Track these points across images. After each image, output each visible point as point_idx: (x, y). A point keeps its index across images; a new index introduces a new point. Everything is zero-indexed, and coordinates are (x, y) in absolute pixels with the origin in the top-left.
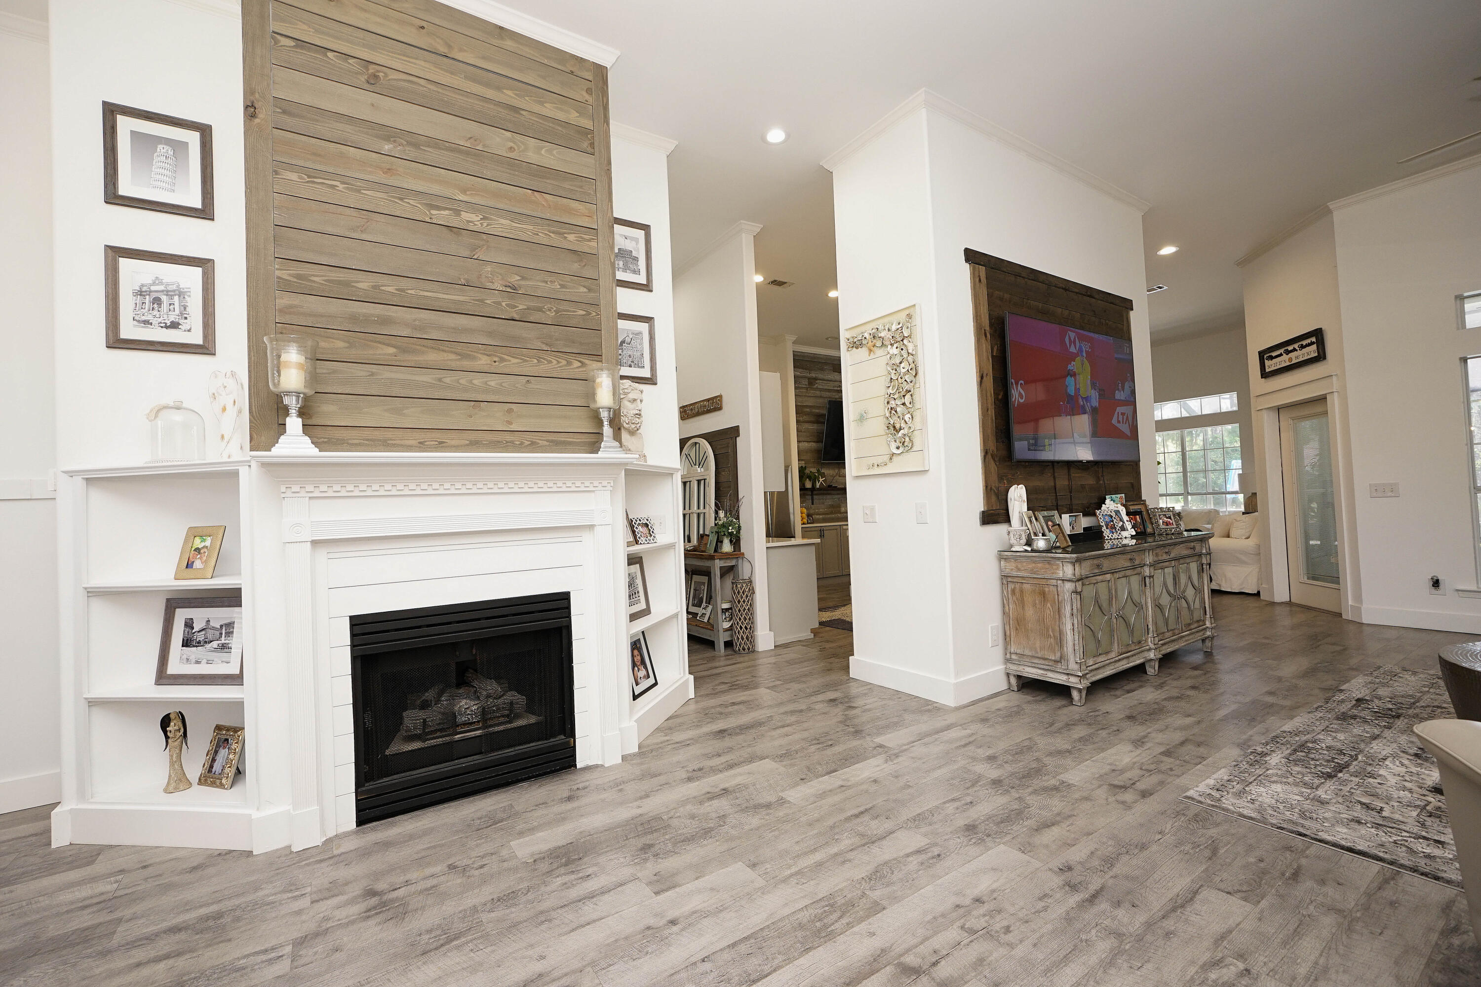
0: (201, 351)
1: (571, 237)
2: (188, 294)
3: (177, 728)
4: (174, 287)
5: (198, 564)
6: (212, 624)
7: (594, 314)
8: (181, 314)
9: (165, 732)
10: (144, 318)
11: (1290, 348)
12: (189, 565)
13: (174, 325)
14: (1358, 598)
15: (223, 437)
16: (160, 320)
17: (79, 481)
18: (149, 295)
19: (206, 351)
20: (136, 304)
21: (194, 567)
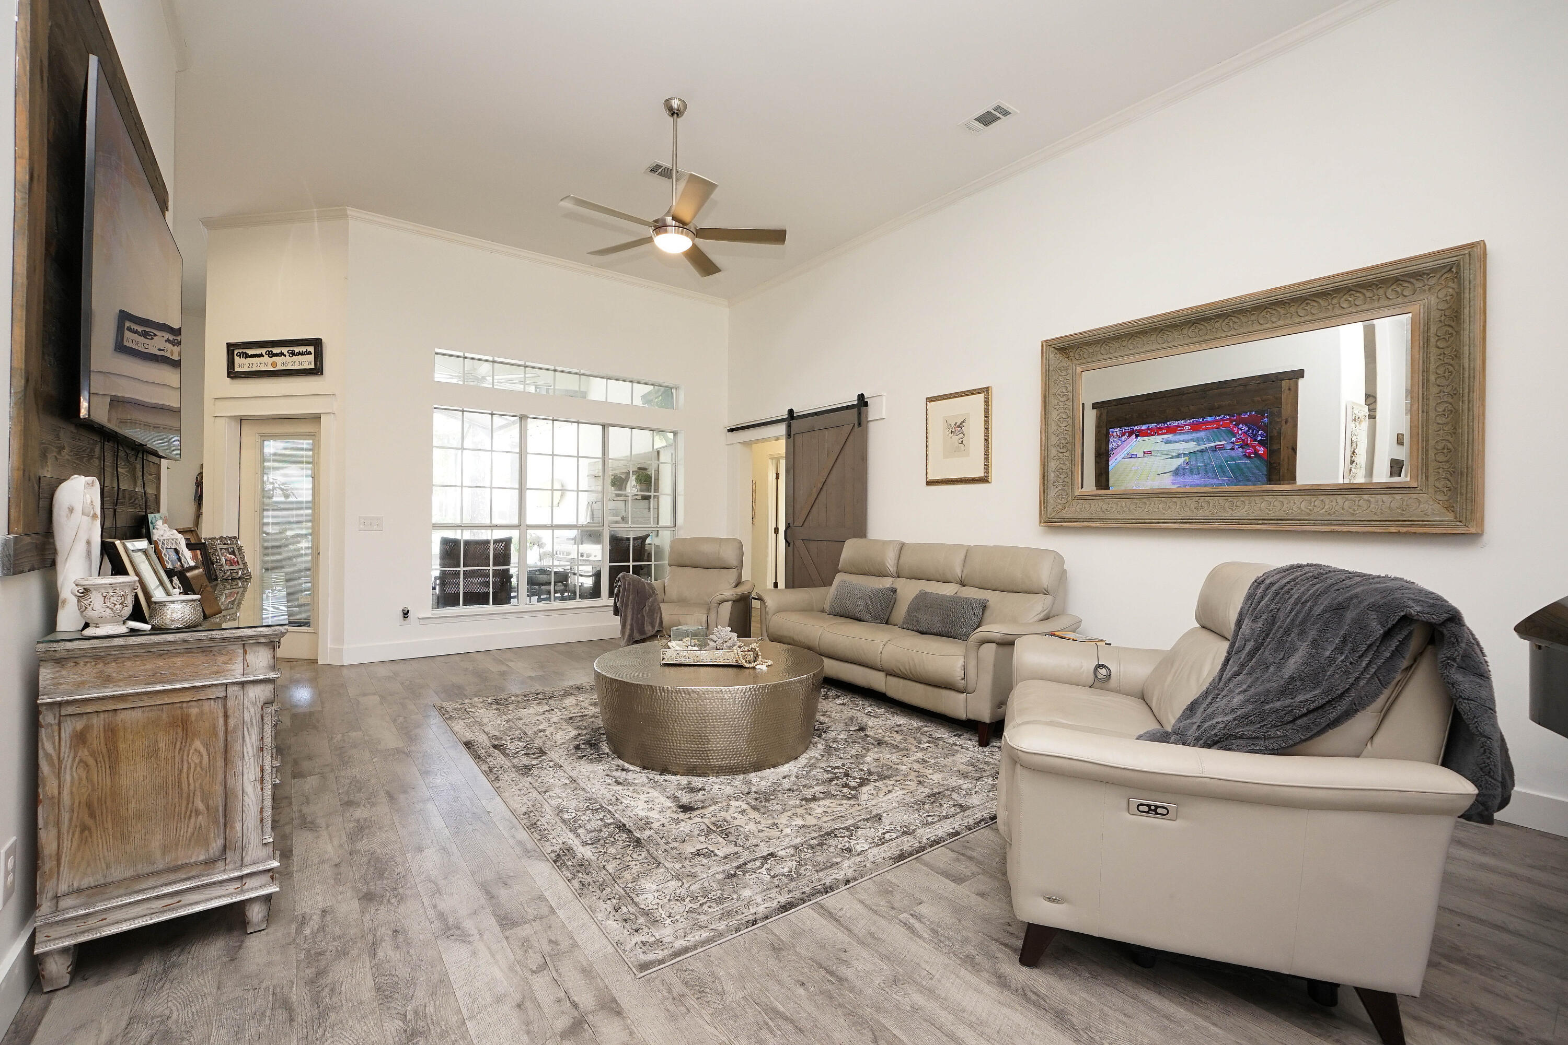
11: (276, 350)
14: (340, 639)
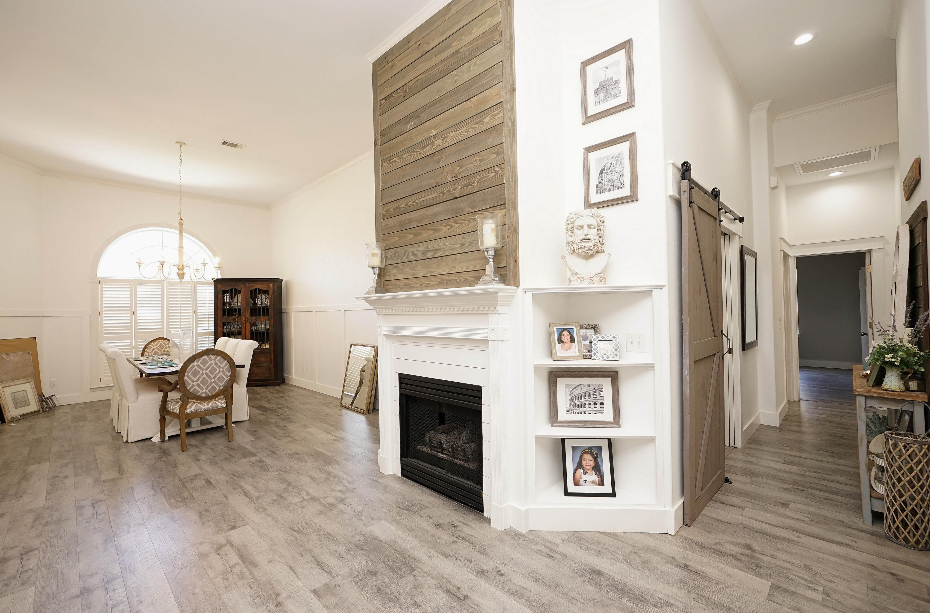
1: (487, 120)
7: (501, 172)
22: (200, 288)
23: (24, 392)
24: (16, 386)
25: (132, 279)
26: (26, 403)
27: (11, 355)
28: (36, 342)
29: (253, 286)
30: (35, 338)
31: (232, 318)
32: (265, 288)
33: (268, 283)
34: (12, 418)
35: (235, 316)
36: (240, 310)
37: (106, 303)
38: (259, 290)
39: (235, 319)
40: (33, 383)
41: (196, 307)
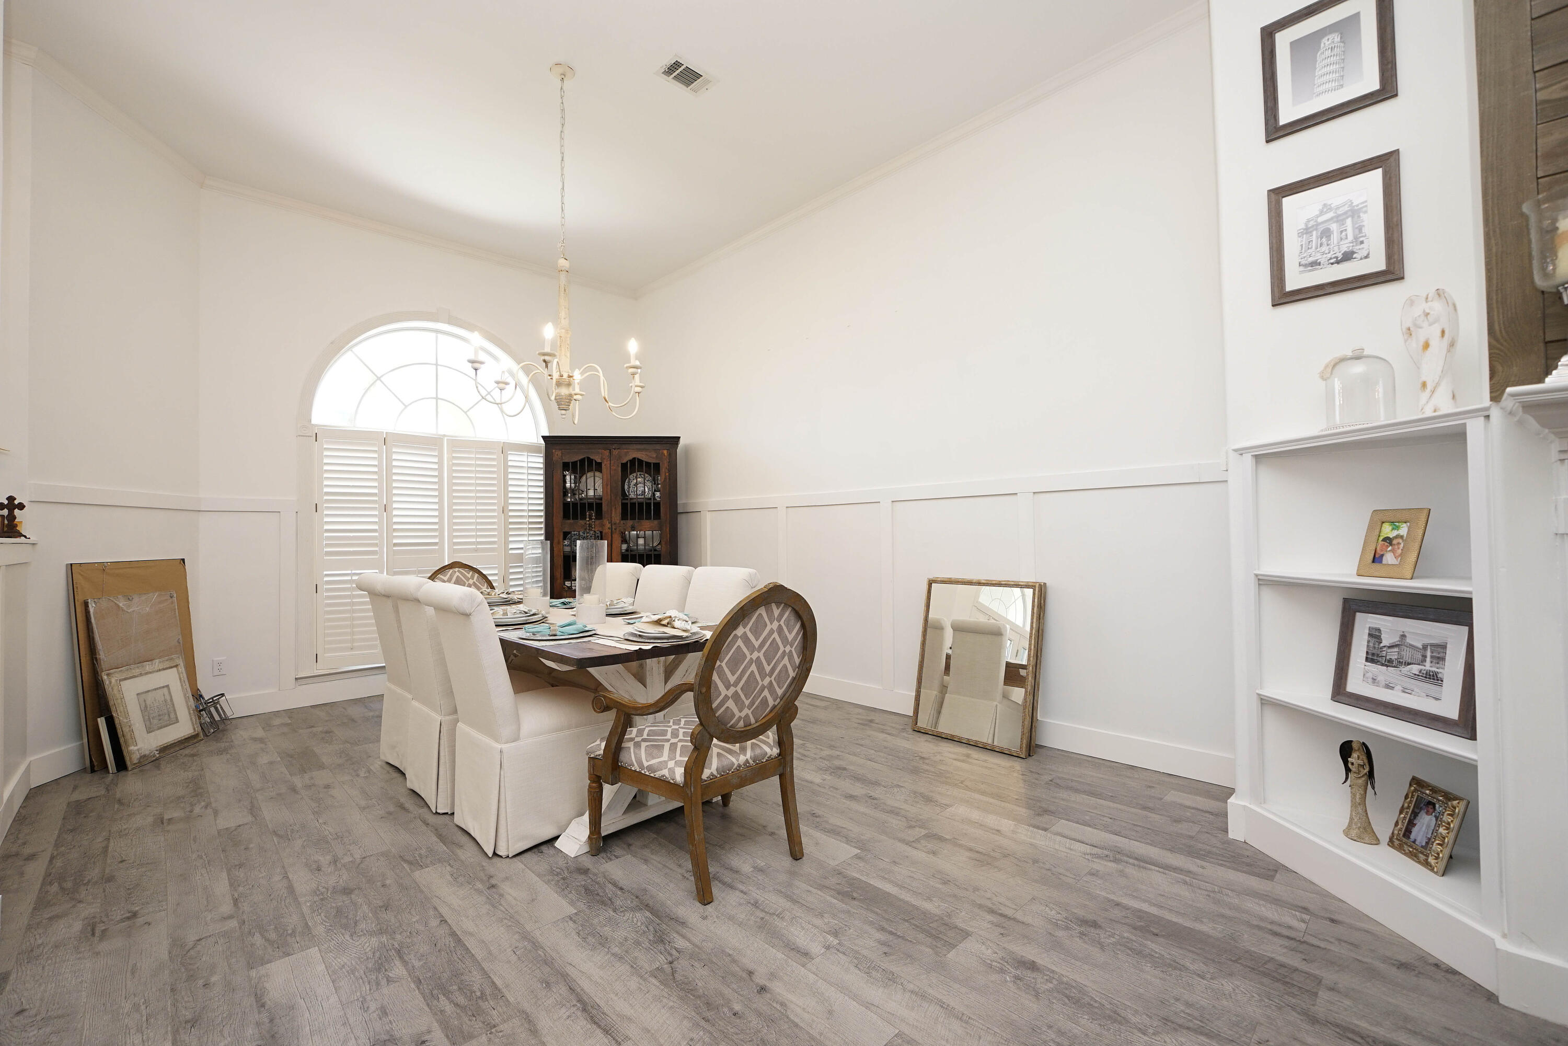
0: (1383, 279)
2: (1364, 209)
3: (1361, 762)
4: (1346, 208)
5: (1389, 558)
6: (1409, 640)
8: (1356, 238)
9: (1346, 763)
10: (1311, 260)
12: (1377, 559)
13: (1348, 257)
15: (1424, 385)
16: (1329, 256)
17: (1248, 458)
18: (1316, 229)
19: (1391, 277)
20: (1302, 245)
21: (1384, 562)
22: (515, 459)
23: (165, 690)
24: (150, 675)
25: (383, 432)
26: (168, 718)
27: (136, 599)
28: (185, 569)
29: (626, 454)
30: (183, 560)
31: (582, 522)
32: (653, 458)
33: (658, 447)
34: (141, 757)
35: (590, 518)
36: (599, 506)
37: (331, 485)
38: (640, 461)
39: (590, 526)
40: (182, 668)
41: (506, 498)
